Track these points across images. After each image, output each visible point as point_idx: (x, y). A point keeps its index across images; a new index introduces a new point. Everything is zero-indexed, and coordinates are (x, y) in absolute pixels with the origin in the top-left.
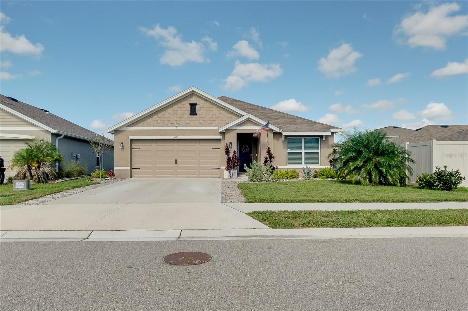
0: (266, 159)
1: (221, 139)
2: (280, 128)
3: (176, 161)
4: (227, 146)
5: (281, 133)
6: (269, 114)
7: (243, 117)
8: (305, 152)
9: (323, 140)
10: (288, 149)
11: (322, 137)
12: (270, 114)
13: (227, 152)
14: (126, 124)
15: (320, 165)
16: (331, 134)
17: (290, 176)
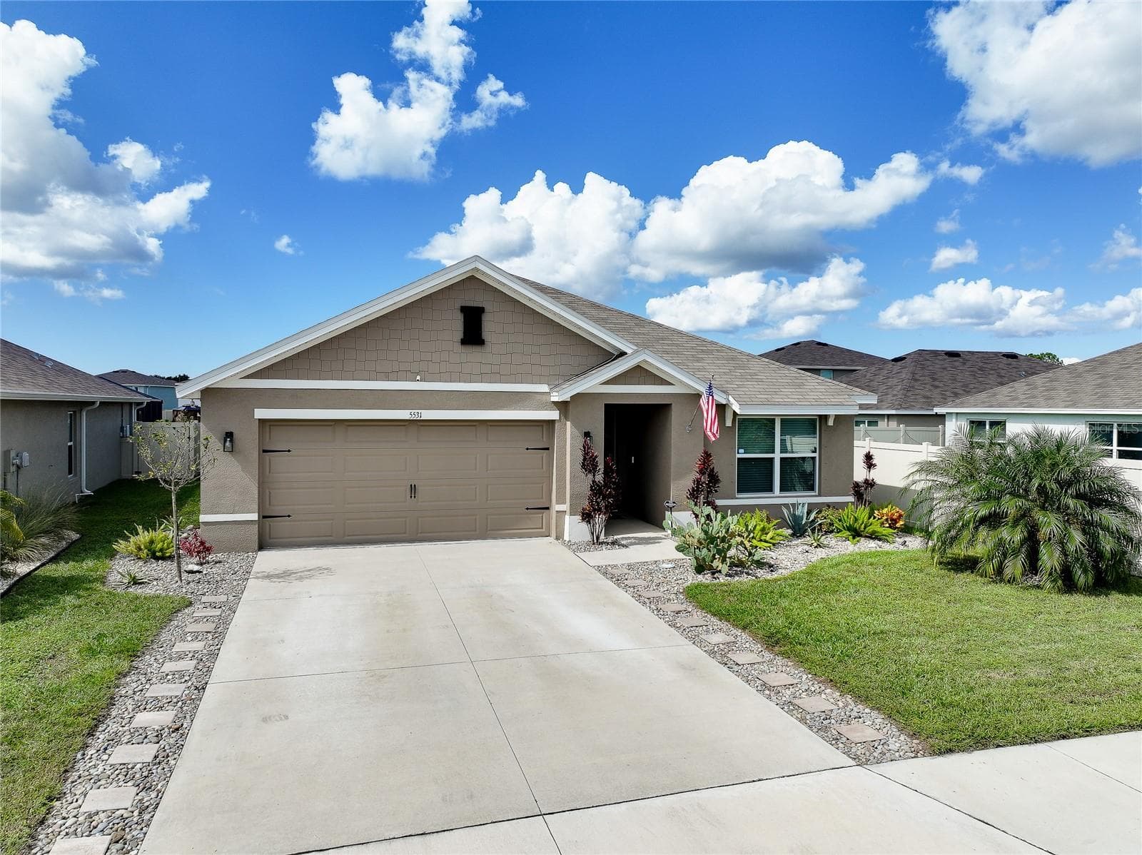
1: (553, 422)
3: (413, 489)
7: (628, 358)
8: (781, 459)
9: (829, 424)
10: (738, 450)
11: (824, 418)
14: (245, 370)
15: (817, 493)
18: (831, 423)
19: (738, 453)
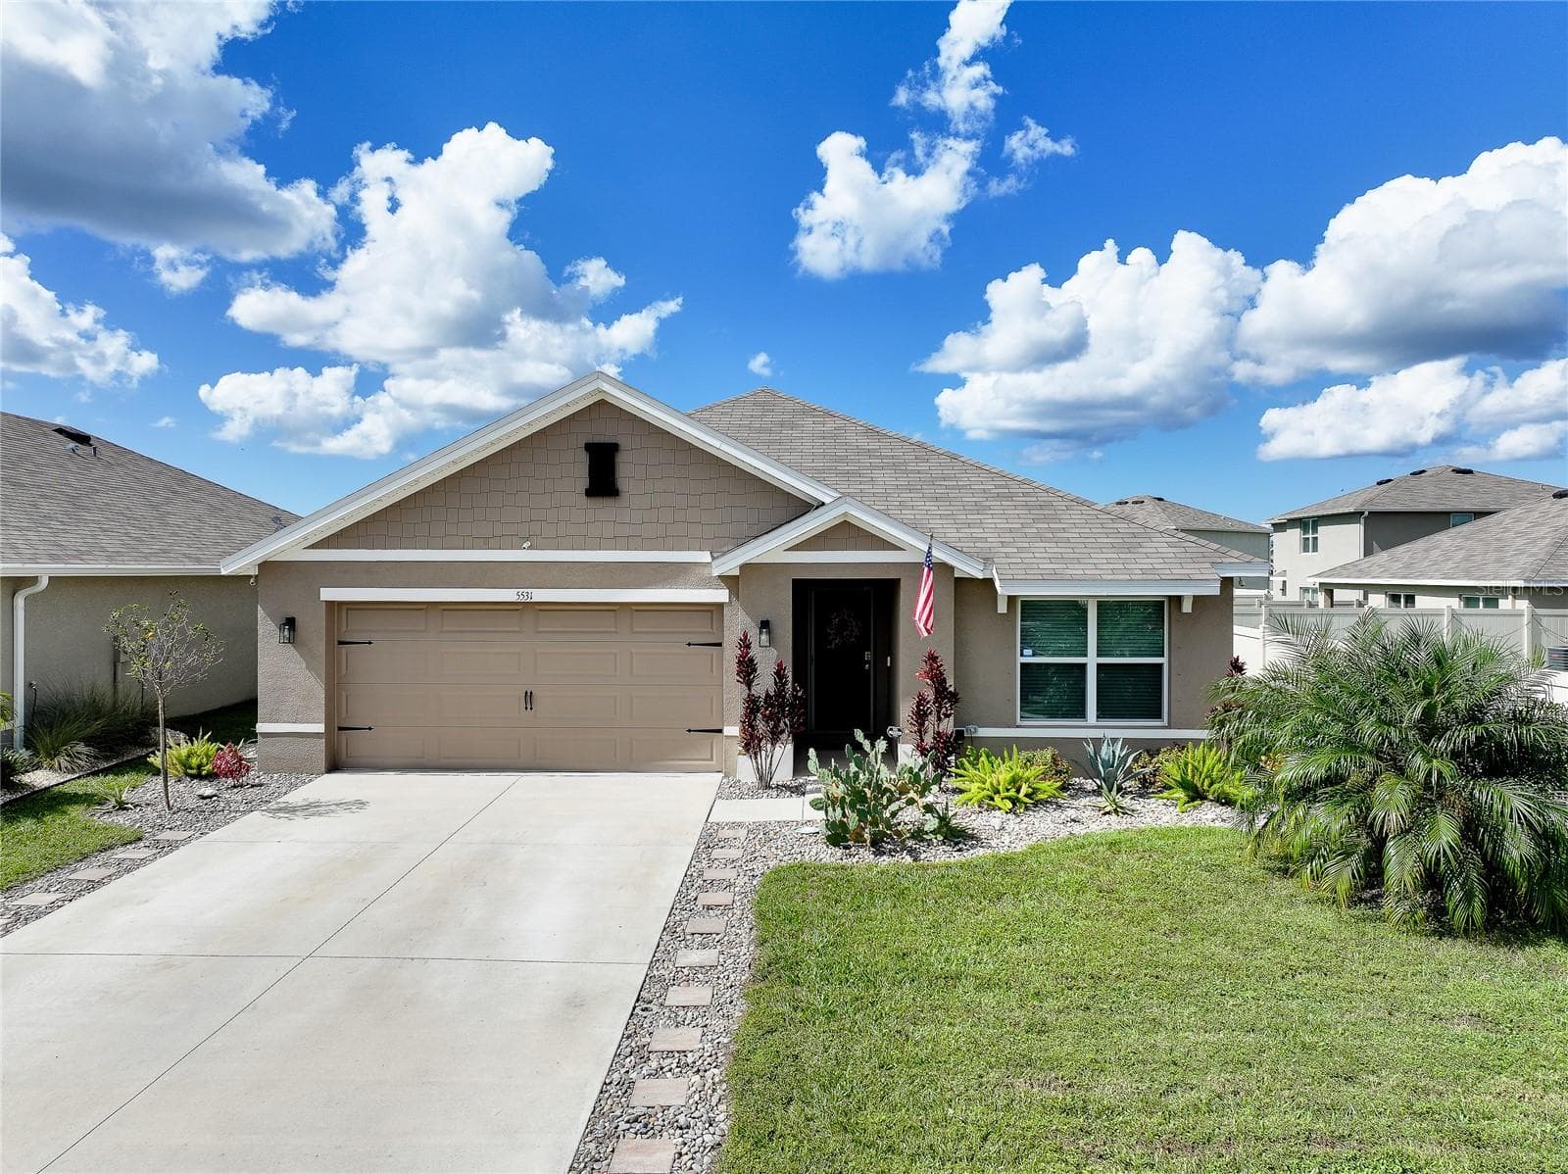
0: (919, 704)
1: (720, 606)
2: (987, 561)
3: (529, 697)
4: (745, 644)
5: (989, 583)
6: (944, 479)
7: (821, 509)
8: (1099, 666)
9: (1184, 611)
10: (1022, 651)
11: (1177, 600)
12: (950, 479)
13: (747, 669)
14: (305, 538)
15: (1166, 723)
16: (1217, 592)
17: (1026, 796)
18: (1187, 608)
19: (1022, 655)
